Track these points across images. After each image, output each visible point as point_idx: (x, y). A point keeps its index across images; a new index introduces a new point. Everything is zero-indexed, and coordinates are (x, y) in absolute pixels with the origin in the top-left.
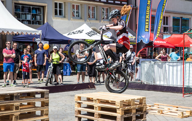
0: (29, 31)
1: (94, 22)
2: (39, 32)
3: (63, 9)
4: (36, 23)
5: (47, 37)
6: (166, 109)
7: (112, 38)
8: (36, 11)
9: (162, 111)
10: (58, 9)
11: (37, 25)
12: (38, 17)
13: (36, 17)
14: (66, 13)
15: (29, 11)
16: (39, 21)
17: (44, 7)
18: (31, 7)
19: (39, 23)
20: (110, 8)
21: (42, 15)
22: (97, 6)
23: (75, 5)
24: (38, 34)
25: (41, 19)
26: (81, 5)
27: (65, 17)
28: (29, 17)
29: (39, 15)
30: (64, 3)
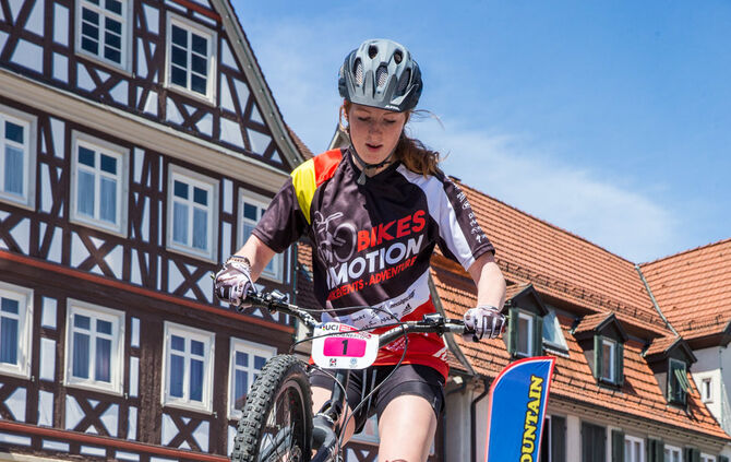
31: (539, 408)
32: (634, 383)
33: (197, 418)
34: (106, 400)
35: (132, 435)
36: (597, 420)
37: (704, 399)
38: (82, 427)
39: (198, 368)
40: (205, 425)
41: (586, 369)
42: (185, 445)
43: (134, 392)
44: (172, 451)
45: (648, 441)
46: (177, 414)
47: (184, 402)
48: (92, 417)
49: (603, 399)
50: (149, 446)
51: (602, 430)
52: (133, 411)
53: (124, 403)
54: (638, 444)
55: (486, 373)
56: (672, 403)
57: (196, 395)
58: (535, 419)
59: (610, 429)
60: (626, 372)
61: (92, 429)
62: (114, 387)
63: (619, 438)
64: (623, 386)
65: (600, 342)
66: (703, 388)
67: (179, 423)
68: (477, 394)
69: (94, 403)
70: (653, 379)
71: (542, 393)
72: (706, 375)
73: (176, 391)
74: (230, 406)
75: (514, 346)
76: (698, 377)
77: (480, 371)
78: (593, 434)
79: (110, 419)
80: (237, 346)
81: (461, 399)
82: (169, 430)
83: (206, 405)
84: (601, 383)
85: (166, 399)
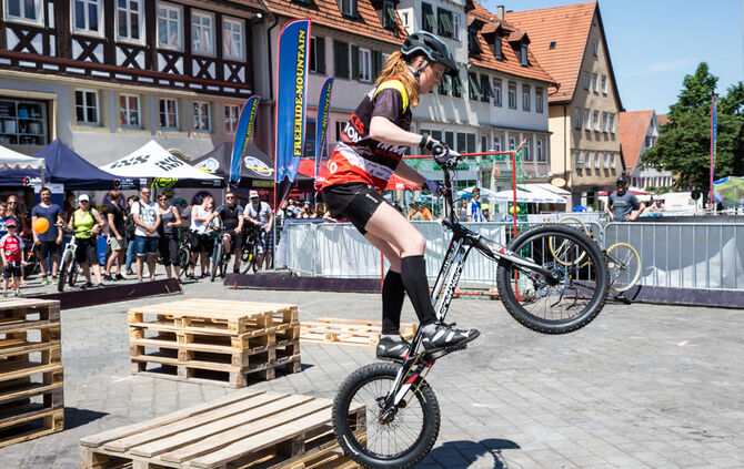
0: (12, 162)
1: (173, 134)
2: (38, 163)
3: (98, 108)
4: (30, 142)
5: (59, 175)
6: (344, 330)
7: (218, 172)
8: (30, 112)
9: (335, 335)
10: (85, 107)
11: (34, 145)
12: (35, 127)
13: (28, 127)
14: (106, 114)
15: (12, 112)
16: (37, 138)
17: (48, 103)
18: (17, 103)
19: (38, 141)
20: (212, 103)
21: (44, 120)
22: (180, 98)
23: (127, 96)
24: (35, 167)
25: (41, 132)
26: (142, 96)
27: (102, 126)
28: (12, 127)
29: (37, 122)
30: (100, 91)
31: (305, 49)
32: (364, 16)
33: (95, 41)
34: (34, 31)
35: (53, 54)
36: (343, 39)
37: (404, 25)
38: (18, 48)
39: (93, 9)
40: (100, 47)
41: (336, 8)
42: (88, 59)
43: (52, 25)
44: (80, 63)
45: (372, 51)
46: (81, 39)
47: (86, 32)
48: (25, 41)
49: (346, 26)
50: (65, 60)
51: (346, 45)
52: (52, 38)
53: (46, 32)
54: (367, 53)
55: (276, 11)
56: (386, 28)
57: (94, 27)
59: (350, 44)
60: (359, 9)
61: (25, 50)
62: (40, 23)
63: (356, 50)
64: (357, 18)
66: (403, 19)
67: (83, 45)
68: (271, 24)
69: (25, 33)
70: (375, 14)
72: (405, 11)
73: (80, 25)
74: (116, 34)
76: (401, 12)
77: (272, 10)
78: (340, 48)
79: (37, 44)
81: (261, 27)
82: (77, 50)
83: (100, 33)
84: (345, 17)
85: (73, 29)
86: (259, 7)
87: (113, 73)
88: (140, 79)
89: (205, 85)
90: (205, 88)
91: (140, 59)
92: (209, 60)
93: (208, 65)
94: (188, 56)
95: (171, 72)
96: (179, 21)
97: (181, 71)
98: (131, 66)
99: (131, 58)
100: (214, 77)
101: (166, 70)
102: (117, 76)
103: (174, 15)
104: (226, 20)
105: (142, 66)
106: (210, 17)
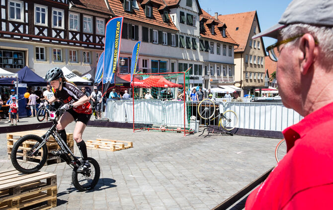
0: (5, 75)
1: (74, 64)
2: (15, 75)
3: (45, 54)
4: (18, 67)
5: (25, 80)
6: (103, 144)
7: (91, 80)
8: (18, 56)
9: (98, 146)
10: (40, 53)
11: (19, 69)
12: (20, 61)
13: (17, 62)
14: (48, 56)
15: (11, 56)
16: (21, 66)
17: (25, 52)
18: (13, 52)
19: (21, 67)
20: (91, 52)
21: (23, 59)
22: (78, 50)
23: (57, 49)
24: (14, 77)
25: (22, 63)
26: (62, 49)
27: (46, 61)
28: (11, 61)
29: (21, 59)
30: (46, 47)
31: (120, 29)
32: (155, 17)
33: (44, 28)
34: (20, 24)
35: (27, 33)
36: (146, 26)
37: (173, 21)
38: (14, 31)
39: (44, 16)
40: (46, 30)
41: (144, 14)
42: (41, 35)
43: (27, 22)
44: (38, 36)
45: (158, 31)
46: (38, 27)
47: (40, 24)
48: (16, 28)
49: (147, 21)
50: (32, 35)
51: (148, 29)
52: (27, 27)
53: (24, 24)
54: (156, 32)
56: (165, 22)
57: (43, 22)
58: (119, 32)
59: (149, 28)
60: (153, 14)
61: (16, 31)
62: (22, 20)
63: (151, 31)
64: (153, 18)
65: (147, 7)
66: (172, 18)
67: (39, 29)
69: (17, 25)
70: (160, 16)
71: (120, 25)
72: (173, 15)
73: (38, 21)
74: (52, 25)
75: (125, 8)
76: (171, 15)
77: (117, 14)
78: (145, 30)
79: (21, 29)
80: (54, 9)
82: (37, 31)
83: (46, 24)
84: (147, 17)
85: (35, 23)
86: (111, 13)
87: (51, 40)
88: (62, 42)
89: (88, 45)
90: (88, 46)
91: (62, 34)
92: (90, 35)
93: (89, 37)
94: (81, 33)
95: (74, 39)
96: (78, 19)
97: (78, 39)
98: (58, 37)
99: (58, 34)
100: (92, 41)
101: (72, 39)
102: (53, 41)
103: (76, 17)
104: (97, 19)
105: (63, 37)
106: (91, 18)
